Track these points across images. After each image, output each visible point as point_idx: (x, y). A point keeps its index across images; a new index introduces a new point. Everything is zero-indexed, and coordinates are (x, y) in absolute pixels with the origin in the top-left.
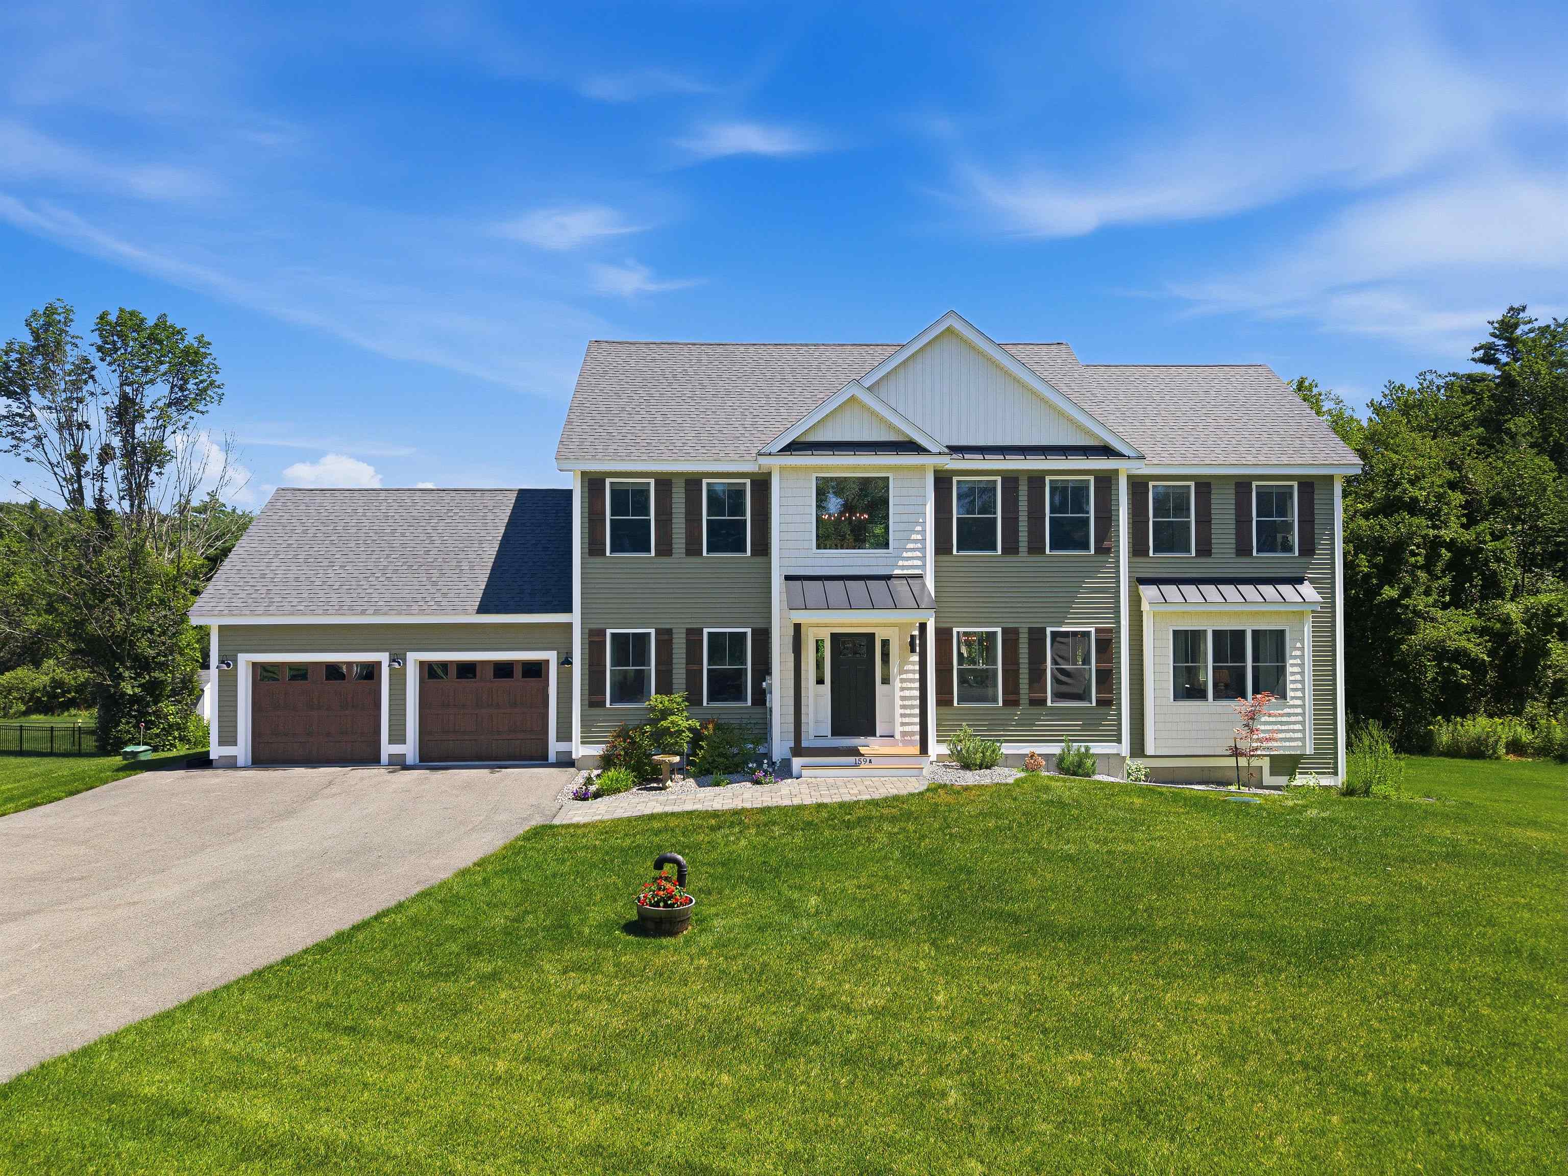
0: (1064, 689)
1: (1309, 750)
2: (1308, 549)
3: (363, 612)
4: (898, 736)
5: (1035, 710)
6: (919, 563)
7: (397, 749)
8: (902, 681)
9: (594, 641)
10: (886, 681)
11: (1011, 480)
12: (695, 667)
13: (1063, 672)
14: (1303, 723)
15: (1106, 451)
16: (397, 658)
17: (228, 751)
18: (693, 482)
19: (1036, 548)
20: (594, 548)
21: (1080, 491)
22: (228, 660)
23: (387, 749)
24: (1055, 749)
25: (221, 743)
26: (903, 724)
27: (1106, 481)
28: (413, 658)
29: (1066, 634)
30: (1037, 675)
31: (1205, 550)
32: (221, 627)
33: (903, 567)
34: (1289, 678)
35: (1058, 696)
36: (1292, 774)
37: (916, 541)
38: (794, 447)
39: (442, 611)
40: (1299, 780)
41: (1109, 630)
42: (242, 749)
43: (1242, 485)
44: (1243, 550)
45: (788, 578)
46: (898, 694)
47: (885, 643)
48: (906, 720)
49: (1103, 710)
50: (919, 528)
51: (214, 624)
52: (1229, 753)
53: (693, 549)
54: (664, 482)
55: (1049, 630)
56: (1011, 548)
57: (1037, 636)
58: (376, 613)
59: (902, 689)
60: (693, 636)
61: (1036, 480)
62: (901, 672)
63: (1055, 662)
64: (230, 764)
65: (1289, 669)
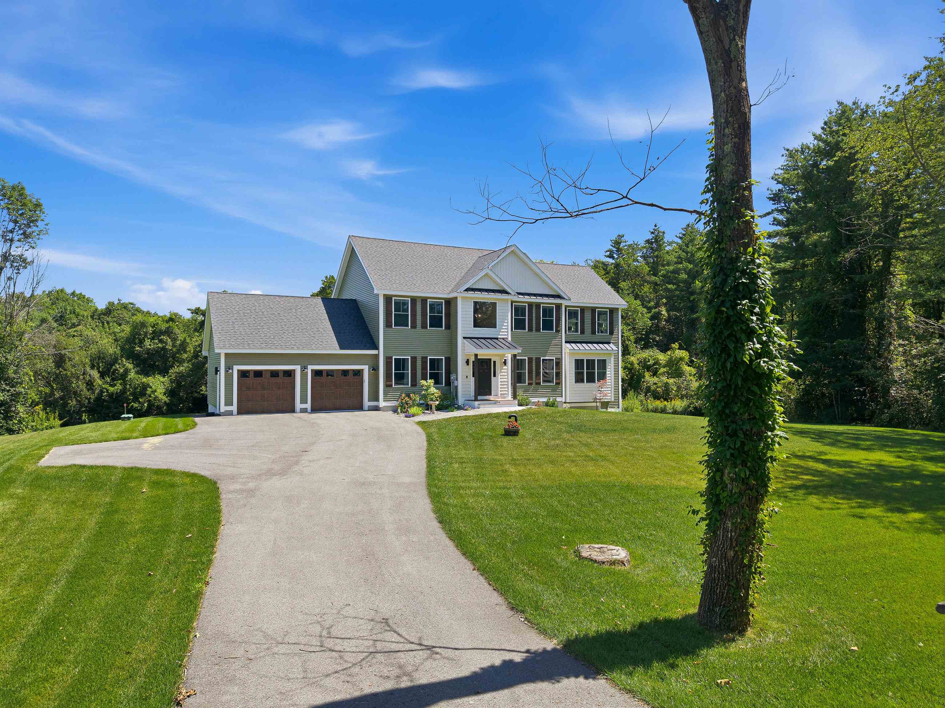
0: (546, 379)
1: (613, 400)
2: (611, 333)
3: (292, 348)
4: (499, 395)
5: (537, 386)
6: (506, 333)
7: (304, 406)
8: (501, 376)
9: (388, 360)
10: (495, 376)
11: (530, 305)
12: (425, 371)
13: (545, 372)
14: (611, 391)
15: (559, 297)
16: (304, 368)
17: (229, 408)
18: (424, 300)
19: (538, 330)
20: (388, 324)
21: (551, 310)
22: (228, 368)
23: (298, 405)
24: (545, 400)
25: (226, 405)
26: (501, 391)
27: (559, 307)
28: (310, 368)
29: (546, 360)
30: (538, 374)
31: (583, 332)
32: (226, 354)
33: (501, 335)
34: (607, 375)
35: (544, 381)
36: (607, 408)
37: (505, 326)
38: (468, 290)
39: (325, 349)
40: (609, 410)
41: (559, 359)
42: (234, 408)
43: (593, 310)
44: (593, 332)
45: (464, 338)
46: (500, 380)
47: (495, 362)
48: (502, 390)
49: (557, 386)
50: (506, 321)
51: (223, 352)
52: (592, 401)
53: (424, 326)
54: (414, 300)
55: (542, 358)
56: (530, 329)
57: (538, 360)
58: (298, 348)
59: (501, 379)
60: (424, 359)
61: (538, 305)
62: (501, 372)
63: (543, 370)
64: (230, 413)
65: (607, 372)
